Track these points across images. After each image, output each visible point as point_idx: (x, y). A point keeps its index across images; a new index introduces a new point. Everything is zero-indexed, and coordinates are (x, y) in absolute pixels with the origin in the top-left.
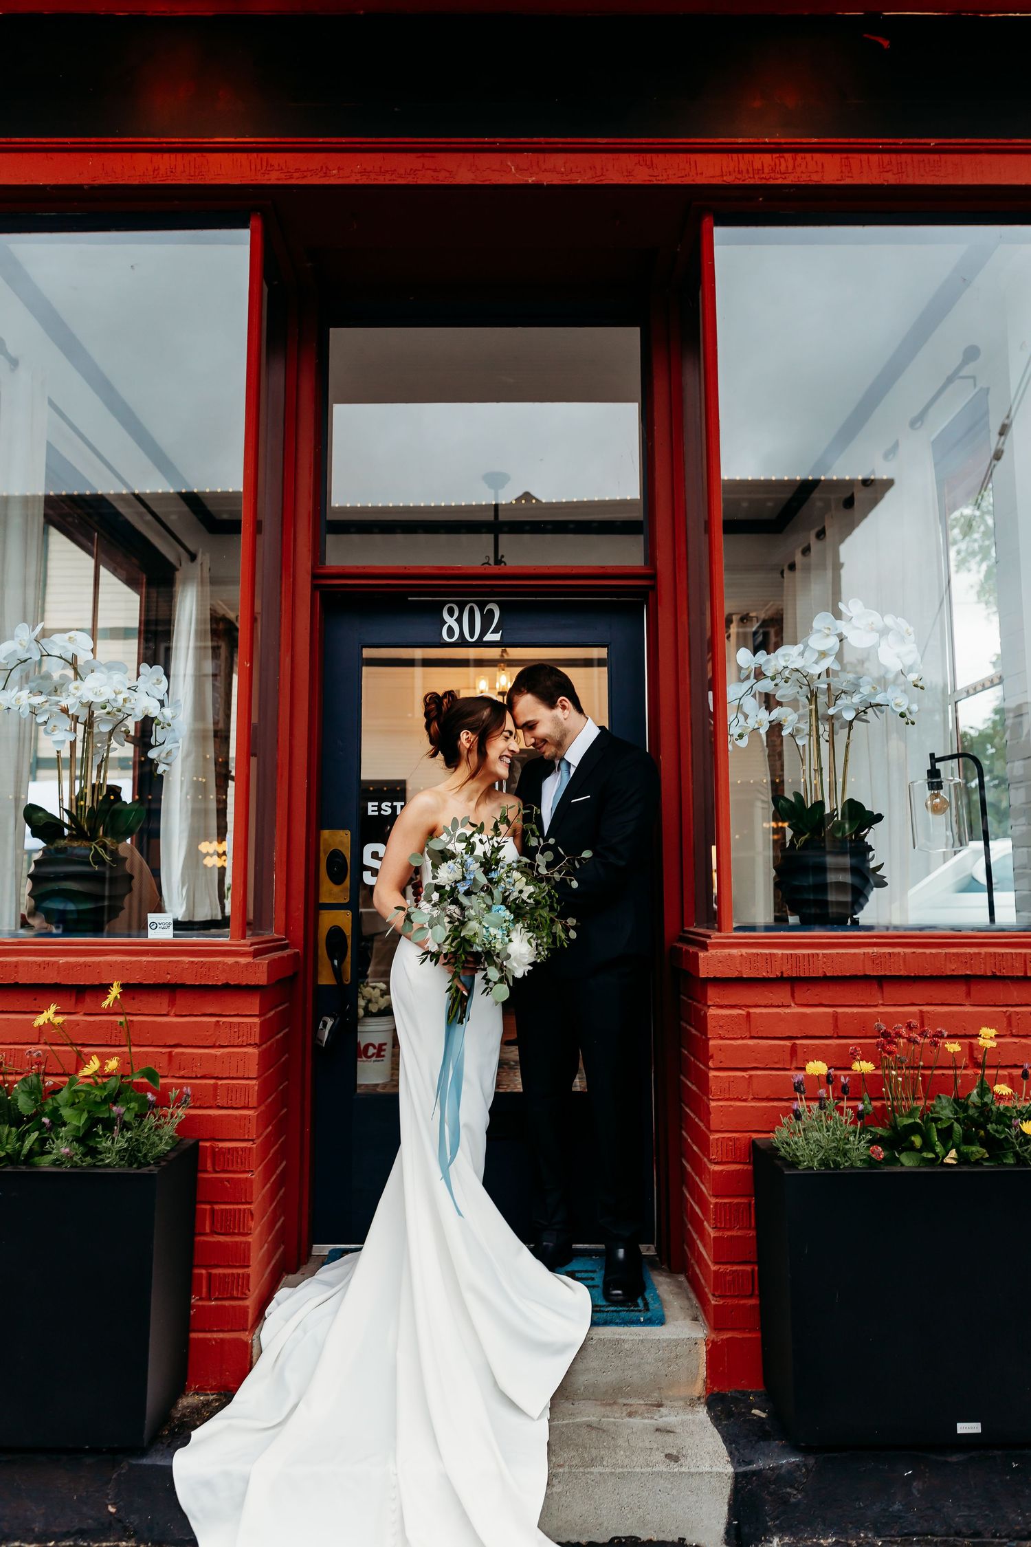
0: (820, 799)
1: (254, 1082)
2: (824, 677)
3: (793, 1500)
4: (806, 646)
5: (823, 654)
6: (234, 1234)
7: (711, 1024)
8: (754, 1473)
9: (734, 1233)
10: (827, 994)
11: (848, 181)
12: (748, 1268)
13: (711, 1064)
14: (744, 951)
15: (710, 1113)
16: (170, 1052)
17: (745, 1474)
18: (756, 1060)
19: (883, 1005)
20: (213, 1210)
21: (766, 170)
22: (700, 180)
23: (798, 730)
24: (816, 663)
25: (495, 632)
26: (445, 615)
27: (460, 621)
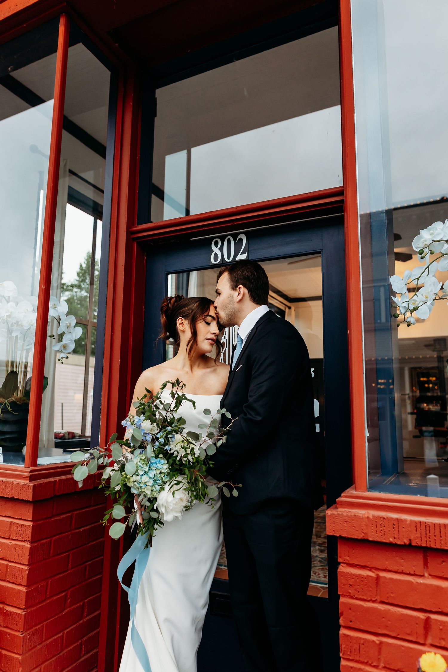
1: (26, 568)
7: (343, 581)
13: (341, 621)
14: (372, 513)
25: (243, 253)
26: (213, 246)
27: (221, 249)
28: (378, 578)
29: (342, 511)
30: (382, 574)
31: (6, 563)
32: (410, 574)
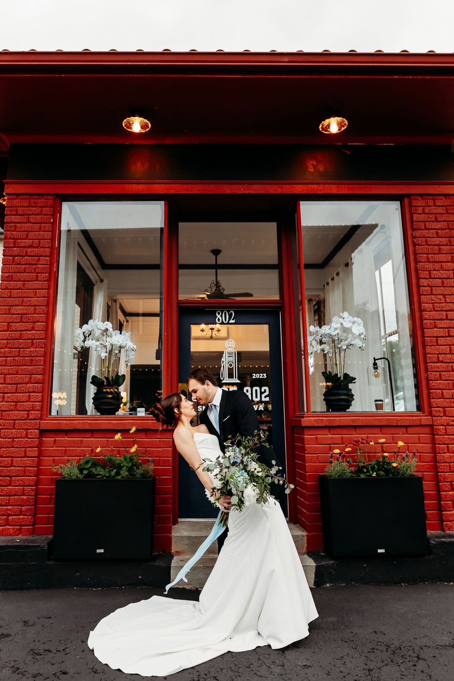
0: (336, 373)
1: (171, 458)
2: (337, 336)
3: (333, 573)
4: (331, 326)
5: (336, 329)
6: (166, 504)
7: (306, 440)
8: (322, 566)
9: (314, 503)
10: (338, 431)
11: (339, 193)
12: (318, 513)
13: (306, 452)
14: (315, 418)
15: (306, 467)
16: (146, 450)
17: (319, 566)
18: (319, 451)
19: (356, 434)
20: (159, 497)
21: (315, 190)
22: (296, 192)
23: (329, 351)
24: (334, 331)
25: (233, 319)
26: (217, 315)
27: (221, 316)
28: (316, 437)
29: (305, 419)
30: (318, 436)
31: (158, 458)
32: (325, 435)
